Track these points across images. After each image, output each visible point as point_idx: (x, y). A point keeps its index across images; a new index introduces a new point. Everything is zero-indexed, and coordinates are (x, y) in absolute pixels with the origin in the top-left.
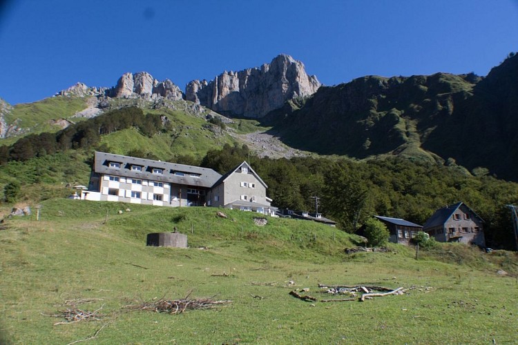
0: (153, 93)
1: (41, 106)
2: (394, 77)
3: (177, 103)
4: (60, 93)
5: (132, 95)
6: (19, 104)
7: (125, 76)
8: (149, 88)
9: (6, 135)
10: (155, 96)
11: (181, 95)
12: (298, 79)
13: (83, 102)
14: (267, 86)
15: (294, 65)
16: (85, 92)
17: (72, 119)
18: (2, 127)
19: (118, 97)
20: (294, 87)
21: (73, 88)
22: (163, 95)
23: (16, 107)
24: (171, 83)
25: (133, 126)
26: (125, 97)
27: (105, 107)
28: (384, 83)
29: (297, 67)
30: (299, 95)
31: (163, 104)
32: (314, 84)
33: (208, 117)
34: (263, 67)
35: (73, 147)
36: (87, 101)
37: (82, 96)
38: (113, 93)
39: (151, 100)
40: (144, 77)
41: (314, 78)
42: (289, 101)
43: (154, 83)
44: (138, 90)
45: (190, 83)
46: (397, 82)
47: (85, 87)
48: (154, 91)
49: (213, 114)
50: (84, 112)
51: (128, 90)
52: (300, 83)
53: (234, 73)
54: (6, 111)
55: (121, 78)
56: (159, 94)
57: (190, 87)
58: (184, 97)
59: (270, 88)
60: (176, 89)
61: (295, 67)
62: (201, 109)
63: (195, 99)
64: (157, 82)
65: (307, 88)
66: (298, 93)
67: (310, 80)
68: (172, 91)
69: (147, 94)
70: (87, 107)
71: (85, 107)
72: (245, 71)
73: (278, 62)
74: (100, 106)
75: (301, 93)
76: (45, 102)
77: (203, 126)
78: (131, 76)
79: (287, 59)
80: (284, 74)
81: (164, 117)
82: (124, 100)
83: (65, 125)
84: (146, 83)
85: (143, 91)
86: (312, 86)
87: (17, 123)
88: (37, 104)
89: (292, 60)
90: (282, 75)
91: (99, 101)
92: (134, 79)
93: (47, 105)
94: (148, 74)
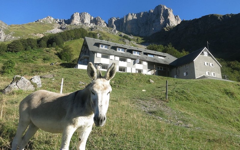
0: (91, 23)
1: (26, 27)
2: (227, 15)
3: (104, 28)
4: (38, 21)
5: (79, 24)
6: (13, 25)
7: (75, 14)
8: (89, 21)
9: (5, 39)
10: (92, 24)
11: (105, 25)
12: (169, 17)
13: (52, 26)
14: (152, 21)
15: (167, 10)
16: (53, 21)
17: (46, 34)
18: (2, 35)
19: (72, 24)
20: (167, 21)
21: (45, 19)
22: (96, 24)
23: (11, 26)
24: (100, 19)
25: (82, 38)
26: (75, 25)
27: (64, 29)
28: (220, 18)
29: (169, 11)
30: (169, 25)
31: (97, 28)
32: (178, 20)
33: (121, 35)
34: (150, 11)
35: (48, 47)
36: (53, 26)
37: (51, 23)
38: (69, 22)
39: (90, 26)
40: (86, 15)
41: (177, 17)
42: (164, 28)
43: (91, 18)
44: (82, 21)
45: (110, 19)
46: (229, 17)
47: (52, 19)
48: (91, 22)
49: (123, 34)
50: (52, 31)
51: (77, 21)
52: (170, 19)
53: (134, 14)
54: (5, 27)
55: (73, 15)
56: (94, 24)
57: (110, 21)
58: (108, 26)
59: (154, 22)
60: (103, 21)
61: (168, 11)
62: (117, 32)
63: (113, 26)
64: (92, 18)
65: (174, 22)
66: (169, 24)
67: (175, 18)
68: (101, 22)
69: (88, 23)
70: (54, 29)
71: (53, 29)
72: (140, 13)
73: (158, 8)
74: (61, 28)
75: (170, 24)
76: (29, 25)
77: (119, 39)
78: (78, 14)
79: (163, 7)
80: (162, 14)
81: (99, 34)
82: (75, 26)
83: (42, 36)
84: (86, 18)
85: (85, 22)
86: (176, 21)
87: (12, 34)
88: (24, 25)
89: (166, 8)
90: (161, 15)
91: (61, 26)
92: (80, 15)
93: (31, 26)
94: (87, 14)
